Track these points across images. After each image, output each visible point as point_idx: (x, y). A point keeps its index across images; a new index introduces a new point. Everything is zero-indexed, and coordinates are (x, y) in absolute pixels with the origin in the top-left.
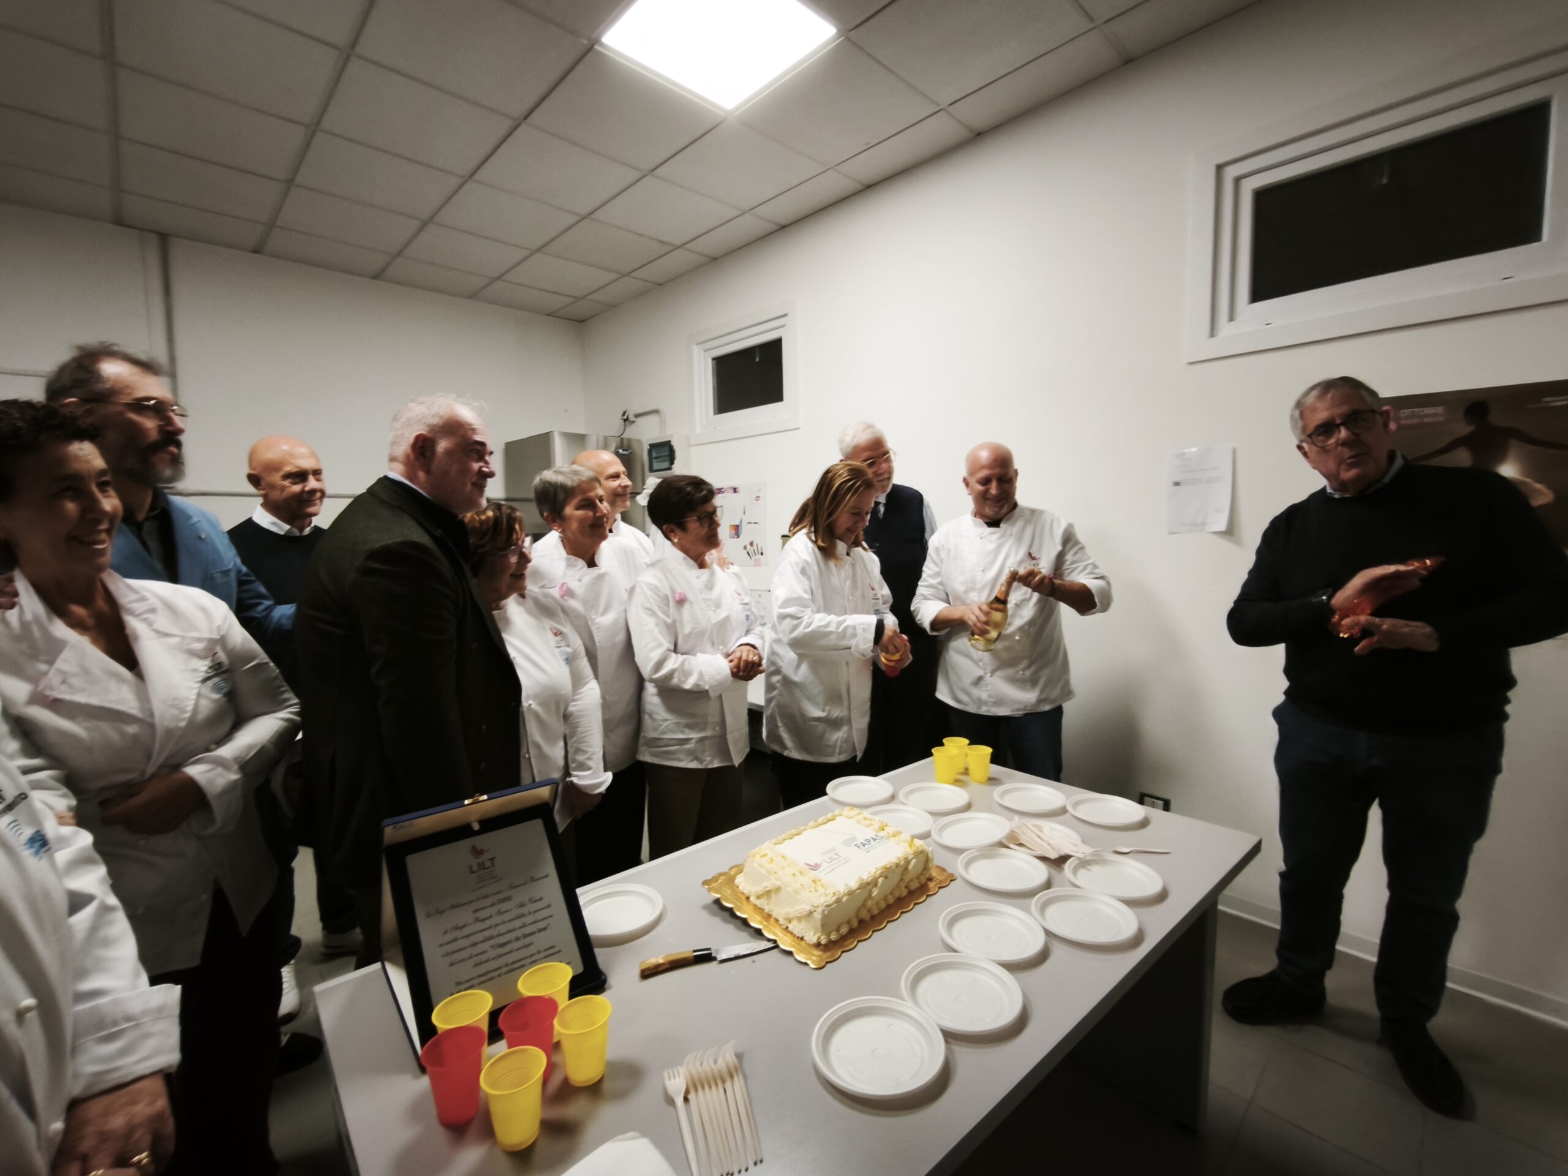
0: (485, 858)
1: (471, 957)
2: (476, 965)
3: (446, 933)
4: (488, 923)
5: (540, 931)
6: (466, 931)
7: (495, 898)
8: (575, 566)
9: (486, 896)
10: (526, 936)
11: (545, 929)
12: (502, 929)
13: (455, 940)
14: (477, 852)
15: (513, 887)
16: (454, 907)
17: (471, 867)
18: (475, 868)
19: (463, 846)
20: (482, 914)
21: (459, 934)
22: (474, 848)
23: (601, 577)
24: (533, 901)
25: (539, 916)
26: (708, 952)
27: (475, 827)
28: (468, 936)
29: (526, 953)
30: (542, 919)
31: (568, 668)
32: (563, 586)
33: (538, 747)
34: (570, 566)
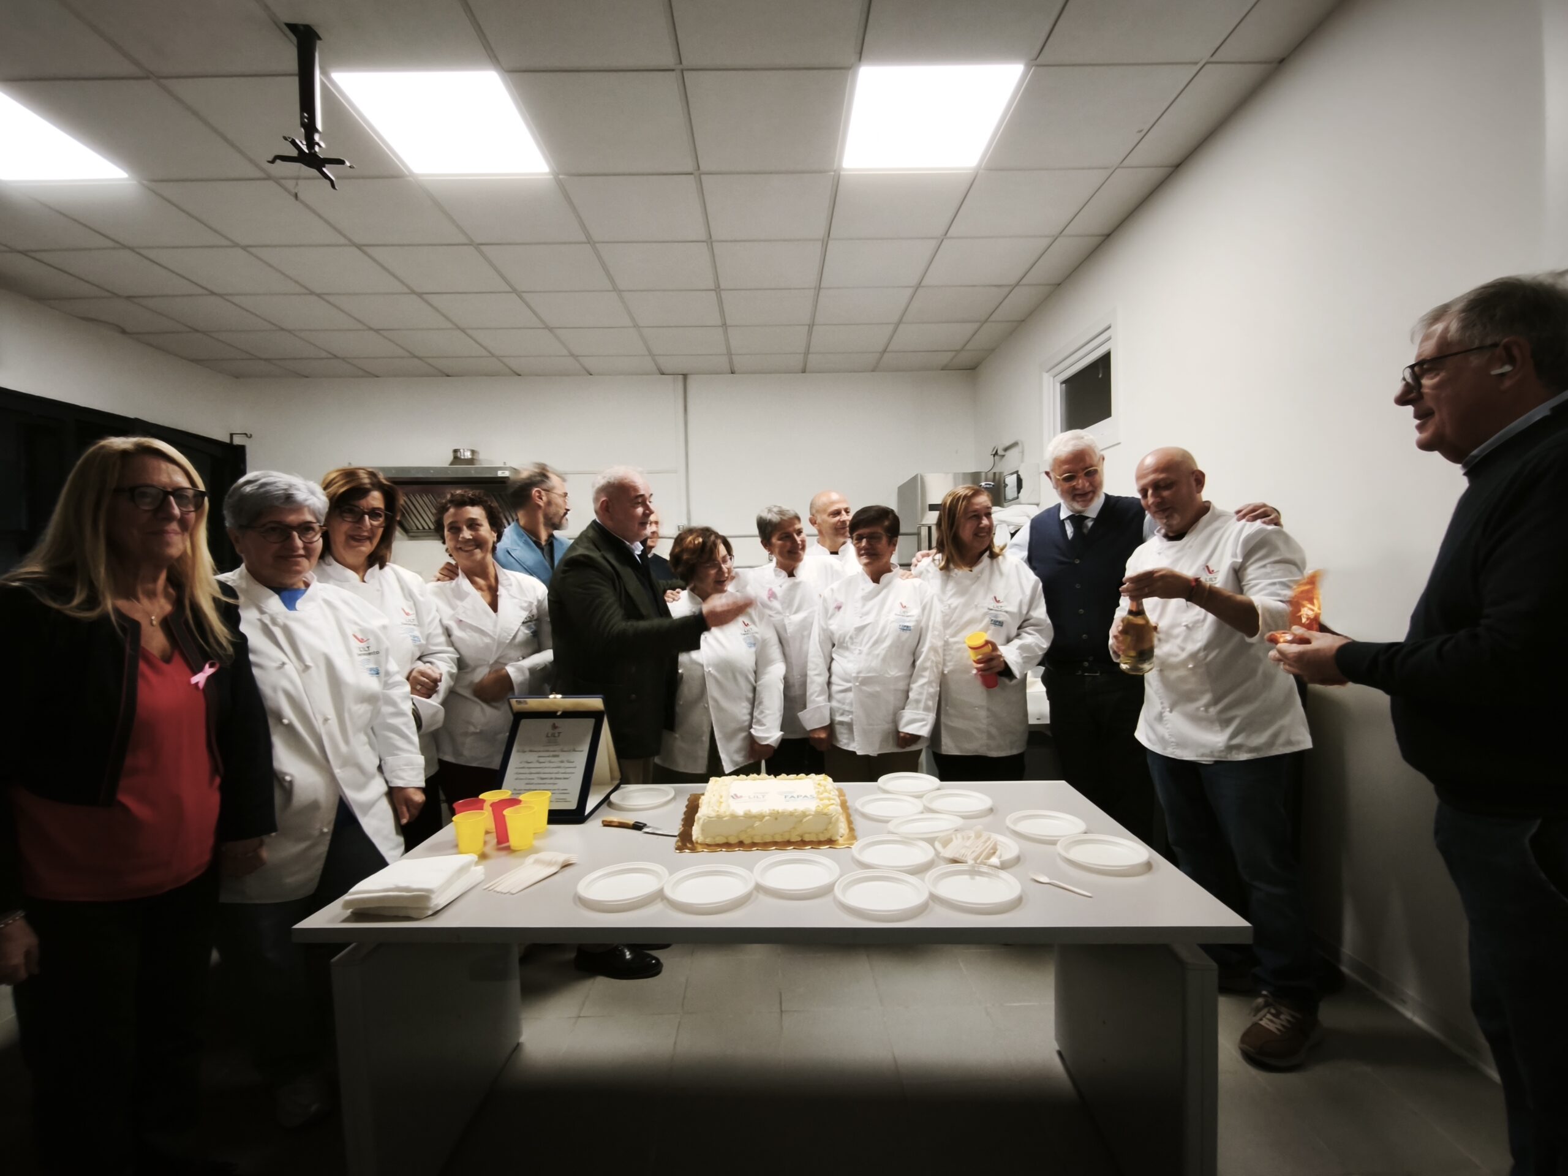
0: (557, 731)
1: (526, 779)
2: (527, 784)
3: (521, 763)
4: (541, 765)
5: (565, 778)
6: (530, 765)
7: (552, 753)
8: (780, 576)
9: (548, 751)
10: (556, 779)
11: (567, 778)
12: (546, 770)
13: (523, 768)
14: (554, 727)
15: (563, 751)
16: (531, 751)
17: (548, 734)
18: (550, 735)
19: (549, 722)
20: (542, 760)
21: (525, 765)
22: (554, 724)
23: (795, 586)
24: (569, 762)
25: (568, 770)
26: (642, 825)
27: (559, 713)
28: (530, 768)
29: (551, 787)
30: (568, 773)
31: (753, 649)
32: (770, 590)
33: (716, 701)
34: (776, 575)
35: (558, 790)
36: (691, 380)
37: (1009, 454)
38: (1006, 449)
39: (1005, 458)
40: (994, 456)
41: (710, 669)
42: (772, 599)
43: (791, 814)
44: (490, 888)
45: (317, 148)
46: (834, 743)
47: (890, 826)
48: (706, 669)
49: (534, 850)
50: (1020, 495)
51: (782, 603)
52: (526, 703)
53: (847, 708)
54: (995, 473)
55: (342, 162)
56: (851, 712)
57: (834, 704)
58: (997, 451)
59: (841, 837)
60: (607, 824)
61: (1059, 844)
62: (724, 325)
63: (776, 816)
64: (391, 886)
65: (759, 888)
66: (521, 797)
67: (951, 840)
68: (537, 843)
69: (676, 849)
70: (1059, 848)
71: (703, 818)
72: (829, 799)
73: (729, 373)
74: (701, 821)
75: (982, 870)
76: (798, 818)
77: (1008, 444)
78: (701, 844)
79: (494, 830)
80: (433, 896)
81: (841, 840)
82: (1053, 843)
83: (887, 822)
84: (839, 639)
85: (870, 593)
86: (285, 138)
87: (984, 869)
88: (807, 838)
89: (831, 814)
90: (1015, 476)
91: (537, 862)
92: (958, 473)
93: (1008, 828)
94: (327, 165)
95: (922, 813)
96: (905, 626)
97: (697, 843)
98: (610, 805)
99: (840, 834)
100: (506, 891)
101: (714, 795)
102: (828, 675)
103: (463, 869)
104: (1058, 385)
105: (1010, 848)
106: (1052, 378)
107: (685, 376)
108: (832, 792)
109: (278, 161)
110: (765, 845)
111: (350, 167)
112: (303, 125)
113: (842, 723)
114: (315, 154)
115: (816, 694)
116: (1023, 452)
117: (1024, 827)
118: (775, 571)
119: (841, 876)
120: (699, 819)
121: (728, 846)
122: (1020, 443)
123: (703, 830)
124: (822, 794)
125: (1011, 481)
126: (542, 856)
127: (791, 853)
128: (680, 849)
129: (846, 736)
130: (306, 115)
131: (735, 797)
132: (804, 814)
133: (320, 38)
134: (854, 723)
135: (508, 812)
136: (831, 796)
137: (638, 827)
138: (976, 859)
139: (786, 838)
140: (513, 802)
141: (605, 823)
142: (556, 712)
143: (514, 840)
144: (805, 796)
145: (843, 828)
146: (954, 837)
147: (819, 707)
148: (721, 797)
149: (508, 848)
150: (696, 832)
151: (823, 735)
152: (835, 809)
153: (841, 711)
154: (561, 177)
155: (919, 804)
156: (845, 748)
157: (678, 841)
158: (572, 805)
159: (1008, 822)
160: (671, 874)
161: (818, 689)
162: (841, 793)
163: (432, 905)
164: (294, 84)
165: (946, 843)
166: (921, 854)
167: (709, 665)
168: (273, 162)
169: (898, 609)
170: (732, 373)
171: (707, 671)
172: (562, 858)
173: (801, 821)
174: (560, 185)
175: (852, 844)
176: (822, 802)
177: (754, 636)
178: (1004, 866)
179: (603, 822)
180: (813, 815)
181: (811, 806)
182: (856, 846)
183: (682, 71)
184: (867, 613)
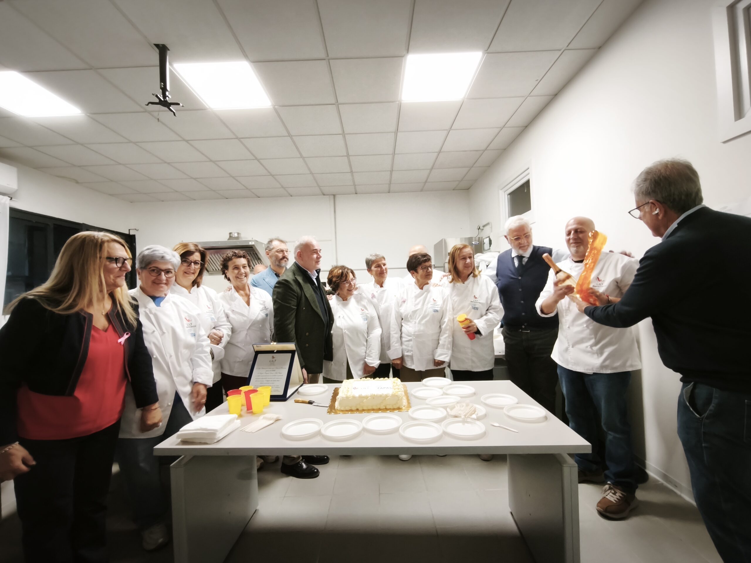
0: (274, 359)
1: (260, 381)
2: (261, 383)
3: (258, 374)
4: (267, 375)
5: (277, 381)
6: (262, 375)
7: (271, 369)
8: (376, 287)
9: (270, 368)
10: (274, 381)
11: (279, 381)
12: (269, 377)
13: (259, 376)
15: (277, 368)
16: (263, 368)
18: (271, 361)
19: (271, 355)
20: (267, 372)
21: (260, 375)
22: (273, 356)
23: (384, 291)
24: (279, 373)
25: (279, 377)
26: (312, 402)
29: (272, 385)
31: (366, 322)
32: (373, 294)
33: (349, 346)
34: (375, 287)
35: (274, 386)
36: (338, 197)
37: (485, 228)
38: (484, 226)
39: (484, 230)
40: (478, 229)
41: (346, 331)
42: (373, 298)
43: (381, 396)
44: (243, 430)
45: (167, 98)
46: (404, 365)
47: (427, 401)
48: (344, 331)
49: (263, 413)
50: (491, 247)
51: (378, 300)
52: (260, 346)
53: (410, 349)
54: (479, 238)
55: (178, 104)
56: (411, 351)
57: (404, 347)
58: (480, 227)
59: (404, 406)
60: (297, 402)
61: (504, 409)
62: (352, 172)
63: (374, 397)
64: (199, 428)
65: (365, 430)
66: (258, 389)
67: (454, 407)
68: (265, 410)
69: (328, 413)
70: (505, 411)
71: (340, 398)
72: (398, 389)
73: (354, 194)
74: (339, 400)
75: (468, 420)
76: (384, 398)
77: (484, 224)
78: (339, 410)
79: (246, 404)
80: (217, 433)
81: (404, 408)
82: (502, 408)
83: (426, 400)
84: (405, 316)
85: (418, 294)
86: (153, 95)
87: (469, 420)
88: (388, 407)
89: (399, 396)
90: (488, 239)
91: (264, 418)
92: (463, 238)
93: (482, 402)
94: (171, 106)
95: (442, 395)
96: (436, 310)
97: (337, 409)
98: (298, 393)
99: (403, 405)
100: (250, 432)
101: (345, 388)
102: (400, 333)
103: (231, 421)
104: (507, 195)
105: (481, 410)
106: (504, 193)
107: (334, 196)
108: (400, 386)
109: (150, 105)
110: (369, 411)
111: (182, 106)
112: (161, 88)
113: (407, 356)
114: (166, 101)
115: (394, 343)
116: (491, 228)
117: (490, 401)
118: (374, 285)
119: (403, 424)
120: (338, 398)
121: (351, 411)
122: (490, 224)
123: (340, 404)
124: (395, 387)
125: (486, 241)
126: (266, 415)
127: (380, 414)
128: (329, 412)
129: (410, 362)
130: (162, 84)
131: (355, 388)
132: (386, 396)
133: (169, 50)
134: (414, 356)
135: (251, 396)
136: (400, 388)
137: (310, 403)
138: (465, 416)
139: (378, 407)
140: (255, 391)
141: (296, 401)
142: (274, 351)
143: (254, 408)
144: (388, 388)
145: (405, 402)
146: (456, 406)
147: (396, 349)
148: (348, 388)
149: (252, 412)
150: (337, 404)
151: (399, 362)
152: (401, 393)
153: (407, 350)
154: (276, 107)
155: (441, 392)
156: (410, 367)
157: (328, 409)
158: (281, 393)
159: (482, 399)
160: (324, 423)
161: (396, 340)
162: (405, 387)
163: (217, 437)
164: (157, 70)
165: (452, 408)
166: (440, 414)
167: (345, 329)
168: (147, 105)
169: (432, 302)
170: (356, 194)
171: (344, 332)
172: (275, 416)
173: (385, 399)
174: (276, 110)
175: (409, 410)
176: (395, 390)
177: (366, 315)
178: (478, 419)
179: (295, 400)
180: (391, 396)
181: (389, 392)
182: (411, 410)
183: (329, 59)
184: (418, 304)
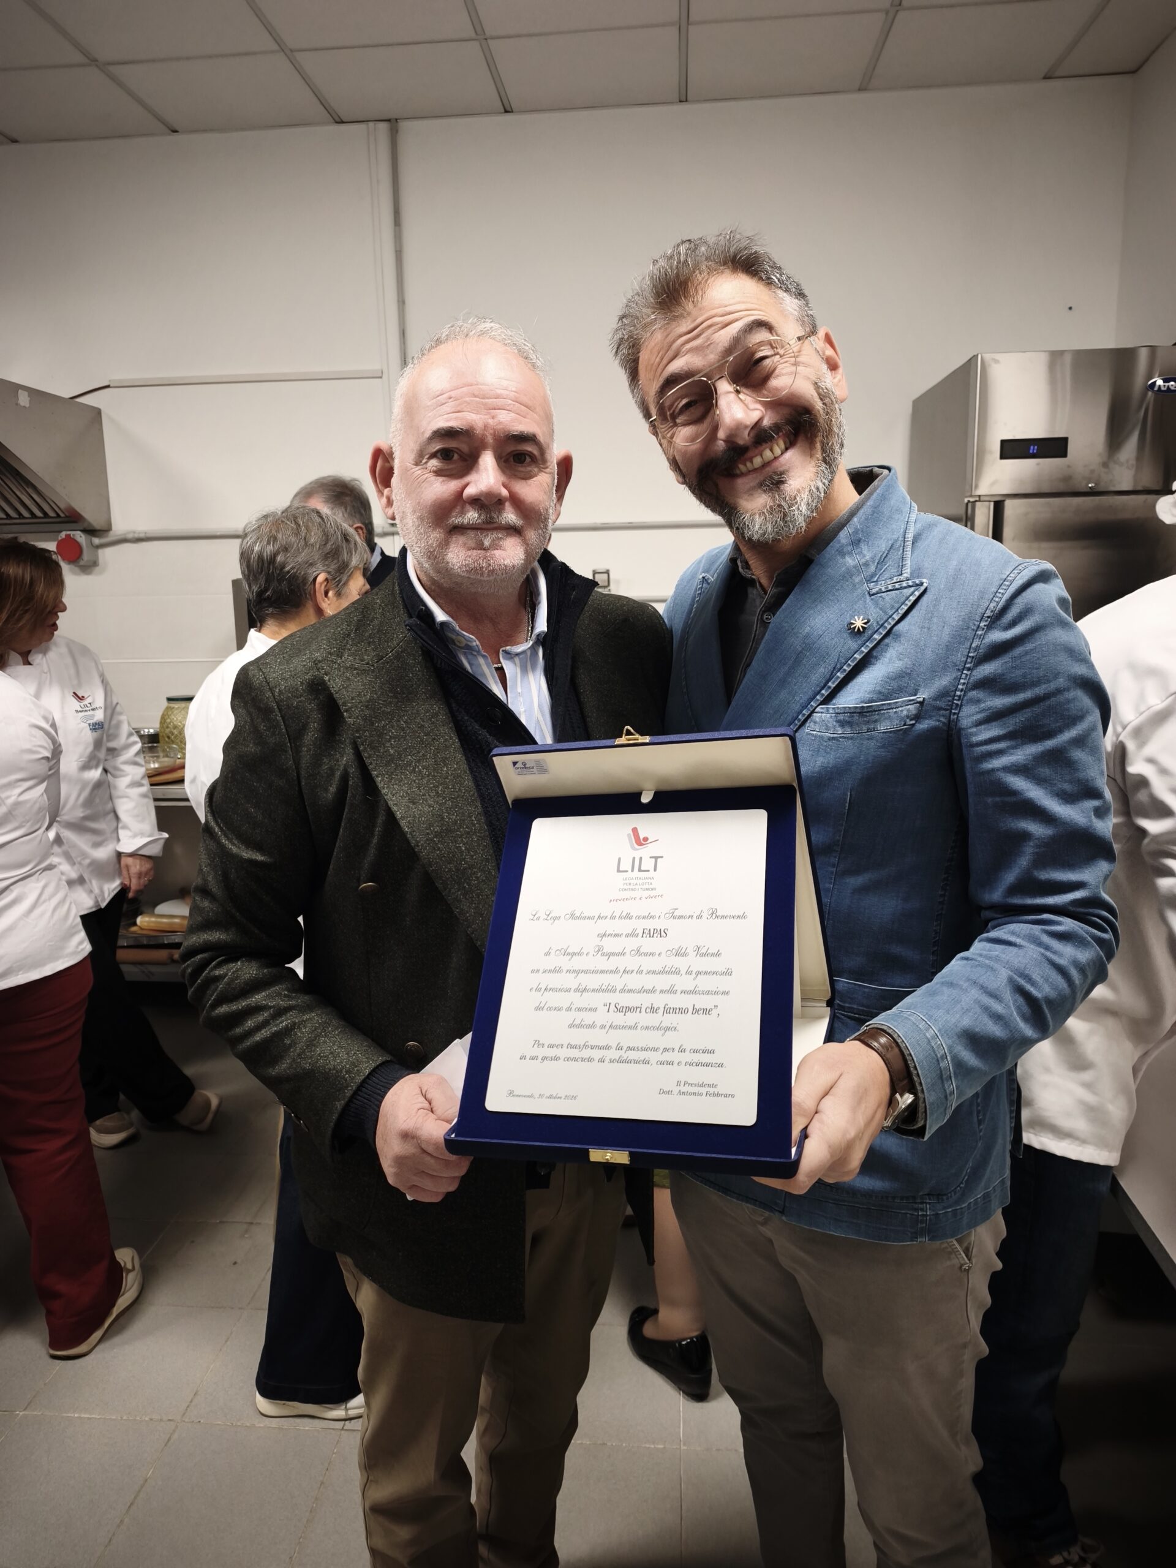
0: (646, 852)
1: (570, 1009)
3: (548, 954)
4: (613, 964)
5: (696, 1011)
9: (628, 917)
10: (667, 1010)
11: (706, 1012)
13: (557, 970)
16: (573, 916)
18: (626, 865)
21: (565, 962)
22: (635, 832)
27: (646, 799)
28: (578, 972)
30: (708, 993)
35: (682, 1050)
52: (542, 769)
142: (639, 794)
